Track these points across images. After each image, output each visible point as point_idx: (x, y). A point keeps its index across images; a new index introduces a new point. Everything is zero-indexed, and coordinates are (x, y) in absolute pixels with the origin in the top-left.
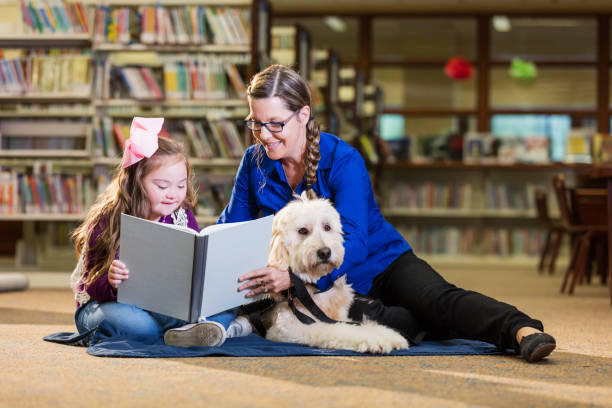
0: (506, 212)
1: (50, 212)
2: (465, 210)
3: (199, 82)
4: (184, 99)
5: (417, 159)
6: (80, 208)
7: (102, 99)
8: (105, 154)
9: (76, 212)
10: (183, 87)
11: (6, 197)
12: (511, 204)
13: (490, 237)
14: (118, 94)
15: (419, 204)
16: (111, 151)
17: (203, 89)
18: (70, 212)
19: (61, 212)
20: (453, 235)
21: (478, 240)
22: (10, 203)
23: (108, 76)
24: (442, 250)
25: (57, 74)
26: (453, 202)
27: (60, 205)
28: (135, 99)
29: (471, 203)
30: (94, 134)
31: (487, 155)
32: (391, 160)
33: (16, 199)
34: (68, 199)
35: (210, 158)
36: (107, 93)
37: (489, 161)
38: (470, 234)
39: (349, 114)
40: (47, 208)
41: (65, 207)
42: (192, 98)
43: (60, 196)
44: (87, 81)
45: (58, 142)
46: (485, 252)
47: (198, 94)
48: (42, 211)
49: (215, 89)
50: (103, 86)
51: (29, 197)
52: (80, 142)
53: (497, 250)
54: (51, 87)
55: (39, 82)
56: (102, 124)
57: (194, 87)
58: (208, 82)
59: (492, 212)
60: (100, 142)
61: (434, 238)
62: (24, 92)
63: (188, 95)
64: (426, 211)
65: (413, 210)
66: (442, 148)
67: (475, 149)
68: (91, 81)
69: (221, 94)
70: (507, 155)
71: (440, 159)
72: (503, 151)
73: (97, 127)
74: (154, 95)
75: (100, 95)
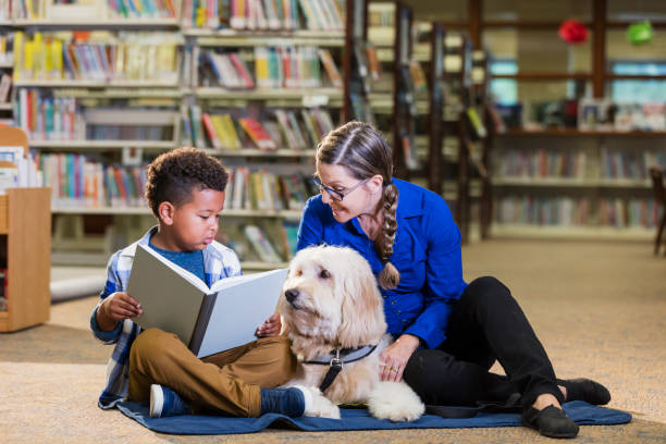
0: (622, 181)
1: (137, 206)
2: (579, 179)
3: (292, 68)
5: (530, 126)
7: (191, 86)
8: (194, 145)
10: (275, 75)
11: (91, 189)
12: (628, 173)
13: (606, 208)
14: (206, 82)
15: (531, 173)
16: (200, 142)
17: (296, 76)
20: (566, 206)
21: (593, 211)
22: (95, 195)
23: (196, 63)
24: (555, 221)
25: (143, 62)
26: (567, 171)
28: (224, 87)
29: (586, 172)
30: (183, 123)
31: (603, 122)
32: (501, 129)
33: (101, 192)
35: (303, 149)
36: (195, 82)
37: (604, 128)
38: (585, 204)
39: (456, 84)
40: (133, 201)
42: (284, 86)
44: (174, 69)
45: (144, 131)
46: (601, 223)
47: (290, 82)
48: (128, 204)
49: (308, 76)
50: (191, 73)
51: (114, 190)
52: (167, 132)
53: (612, 221)
54: (136, 75)
55: (124, 70)
56: (190, 113)
57: (286, 74)
58: (301, 69)
59: (608, 181)
60: (189, 132)
61: (547, 208)
62: (108, 80)
63: (280, 83)
64: (538, 180)
65: (525, 180)
66: (556, 114)
67: (590, 116)
68: (178, 68)
69: (314, 82)
70: (623, 122)
71: (554, 126)
72: (619, 117)
73: (185, 116)
74: (244, 82)
75: (188, 82)
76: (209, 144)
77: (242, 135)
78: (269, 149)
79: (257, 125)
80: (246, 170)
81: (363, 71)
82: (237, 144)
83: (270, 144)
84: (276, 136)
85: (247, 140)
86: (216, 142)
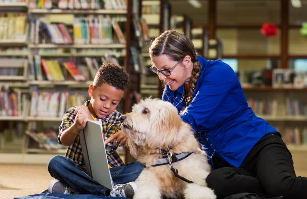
0: (298, 118)
2: (273, 117)
3: (95, 32)
4: (86, 44)
5: (245, 85)
6: (19, 113)
7: (34, 44)
8: (36, 79)
9: (17, 116)
10: (85, 36)
12: (302, 113)
13: (289, 133)
14: (44, 41)
16: (40, 77)
17: (98, 37)
18: (13, 115)
19: (8, 115)
23: (37, 30)
25: (5, 28)
26: (266, 111)
27: (7, 111)
28: (55, 44)
29: (277, 113)
30: (29, 66)
31: (287, 83)
34: (12, 107)
36: (37, 41)
37: (288, 86)
41: (10, 112)
42: (91, 43)
43: (7, 105)
44: (24, 33)
45: (8, 71)
47: (94, 41)
49: (105, 37)
50: (35, 36)
52: (20, 71)
53: (293, 141)
54: (2, 37)
56: (34, 59)
57: (92, 36)
58: (101, 33)
59: (290, 118)
60: (33, 71)
63: (88, 41)
66: (259, 78)
67: (280, 79)
68: (27, 32)
69: (108, 40)
70: (299, 83)
71: (258, 85)
72: (297, 80)
73: (31, 62)
74: (66, 41)
75: (33, 41)
76: (45, 78)
77: (65, 72)
78: (81, 81)
79: (74, 66)
80: (67, 94)
81: (138, 34)
82: (62, 78)
83: (82, 78)
84: (86, 74)
85: (68, 76)
86: (49, 77)
